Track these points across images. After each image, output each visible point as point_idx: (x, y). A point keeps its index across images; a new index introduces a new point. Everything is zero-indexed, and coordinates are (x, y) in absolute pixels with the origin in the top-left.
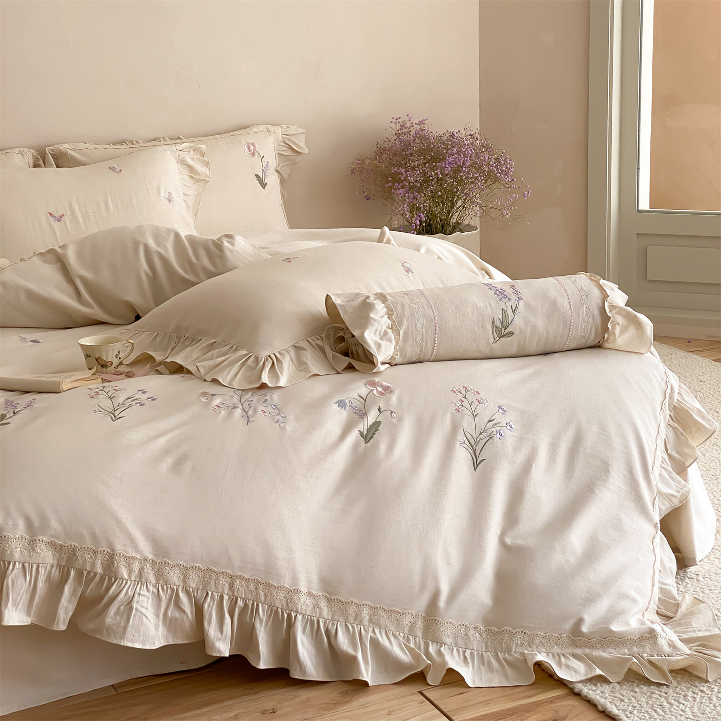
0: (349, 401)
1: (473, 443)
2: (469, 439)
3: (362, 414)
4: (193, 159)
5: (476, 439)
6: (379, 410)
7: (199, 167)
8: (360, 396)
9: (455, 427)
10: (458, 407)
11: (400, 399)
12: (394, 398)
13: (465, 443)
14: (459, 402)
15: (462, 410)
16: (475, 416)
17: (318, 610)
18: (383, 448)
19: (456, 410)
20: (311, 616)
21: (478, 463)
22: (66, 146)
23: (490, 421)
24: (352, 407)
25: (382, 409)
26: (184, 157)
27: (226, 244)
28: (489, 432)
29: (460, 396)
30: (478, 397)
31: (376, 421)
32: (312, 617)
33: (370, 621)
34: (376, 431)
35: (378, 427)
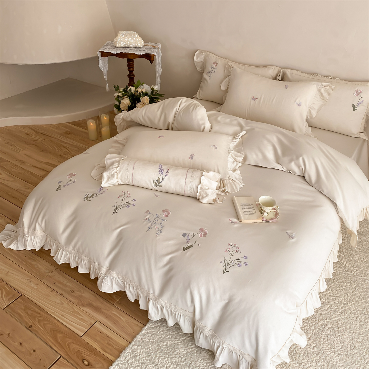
4: (325, 90)
7: (325, 95)
22: (289, 71)
26: (321, 89)
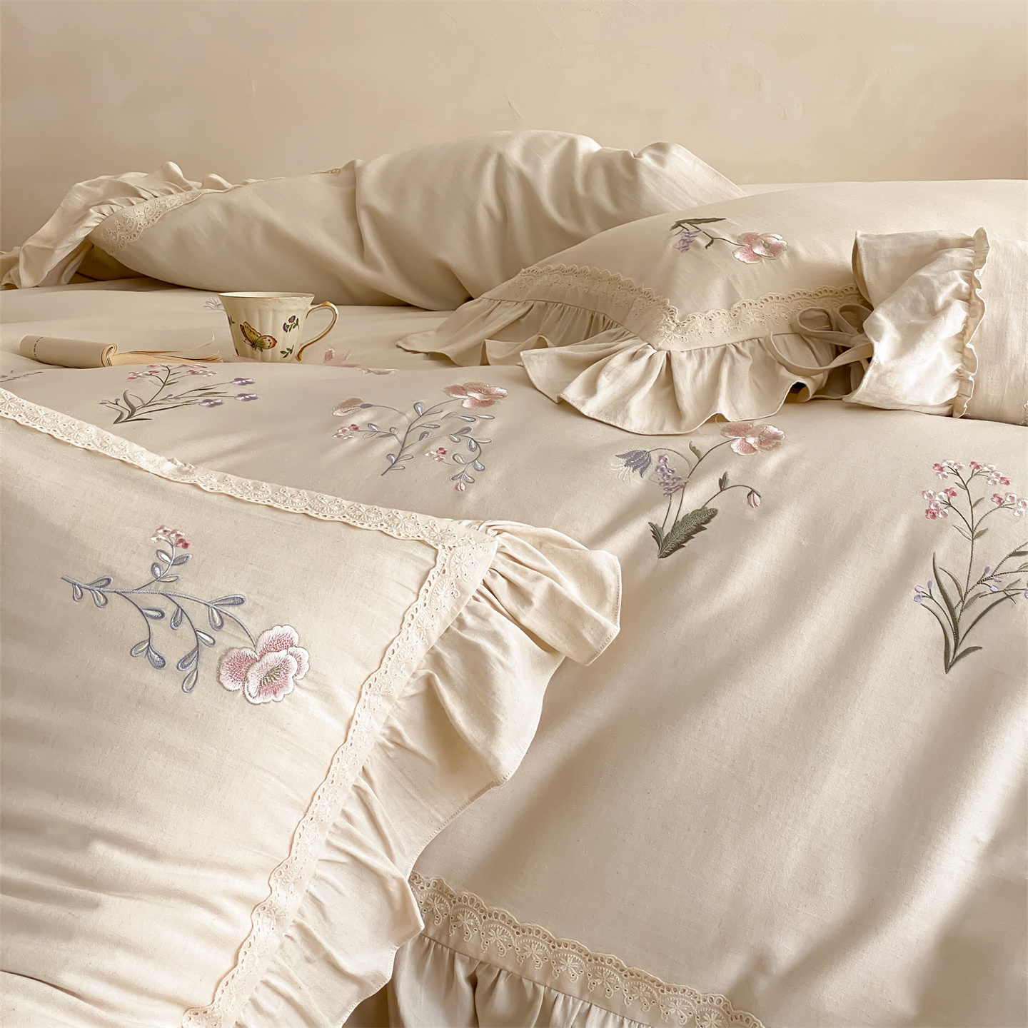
0: (661, 457)
1: (955, 599)
2: (945, 588)
3: (674, 485)
5: (967, 593)
6: (722, 482)
8: (693, 449)
9: (914, 552)
10: (937, 506)
11: (785, 468)
12: (773, 461)
13: (931, 597)
14: (942, 494)
15: (945, 514)
16: (976, 534)
17: (454, 933)
18: (698, 575)
19: (927, 511)
20: (437, 943)
21: (958, 653)
23: (1016, 554)
24: (662, 470)
25: (732, 480)
27: (646, 159)
28: (1007, 580)
29: (952, 481)
30: (1002, 490)
31: (704, 507)
32: (440, 947)
33: (583, 989)
34: (696, 531)
35: (707, 522)
